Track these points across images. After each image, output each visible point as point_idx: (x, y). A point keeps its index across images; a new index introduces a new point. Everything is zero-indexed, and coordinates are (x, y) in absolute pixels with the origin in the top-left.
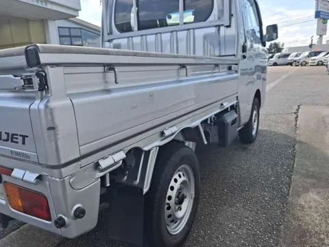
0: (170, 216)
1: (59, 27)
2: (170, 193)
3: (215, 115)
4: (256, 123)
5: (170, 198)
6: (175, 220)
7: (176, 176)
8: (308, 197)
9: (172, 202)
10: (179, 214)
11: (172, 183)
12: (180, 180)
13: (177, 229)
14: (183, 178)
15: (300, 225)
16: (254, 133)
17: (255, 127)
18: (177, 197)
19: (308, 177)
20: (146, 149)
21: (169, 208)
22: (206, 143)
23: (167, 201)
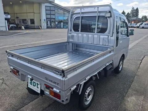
0: (85, 100)
1: (46, 6)
2: (86, 93)
3: (103, 69)
4: (121, 66)
5: (86, 95)
6: (87, 101)
7: (88, 89)
8: (132, 98)
9: (86, 96)
10: (88, 99)
11: (87, 91)
12: (89, 90)
13: (87, 103)
14: (90, 89)
15: (125, 107)
16: (120, 70)
17: (121, 67)
18: (88, 94)
19: (134, 90)
20: (81, 84)
21: (85, 98)
22: (99, 78)
23: (85, 96)
